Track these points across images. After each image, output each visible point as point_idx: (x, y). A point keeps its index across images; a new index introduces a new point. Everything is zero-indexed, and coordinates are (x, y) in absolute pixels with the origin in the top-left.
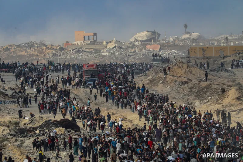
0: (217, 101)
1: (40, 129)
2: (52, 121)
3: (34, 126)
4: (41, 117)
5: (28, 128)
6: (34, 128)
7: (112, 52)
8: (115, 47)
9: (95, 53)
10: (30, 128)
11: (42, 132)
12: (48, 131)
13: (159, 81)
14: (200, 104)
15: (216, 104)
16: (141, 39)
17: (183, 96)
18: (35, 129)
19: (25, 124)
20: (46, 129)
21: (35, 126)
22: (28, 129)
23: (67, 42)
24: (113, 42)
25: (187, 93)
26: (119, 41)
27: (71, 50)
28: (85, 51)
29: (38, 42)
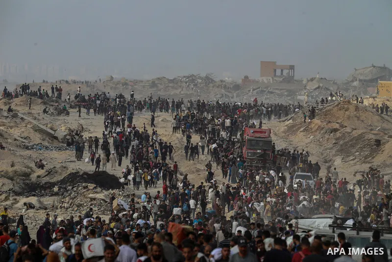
0: (366, 159)
1: (60, 184)
2: (81, 174)
3: (52, 181)
4: (65, 168)
5: (43, 182)
6: (51, 183)
7: (314, 95)
8: (319, 87)
9: (287, 96)
10: (45, 183)
11: (62, 190)
12: (72, 188)
13: (300, 128)
14: (342, 162)
15: (364, 162)
16: (362, 78)
17: (323, 150)
18: (53, 185)
19: (39, 177)
20: (70, 186)
21: (54, 180)
22: (43, 185)
23: (246, 77)
24: (316, 79)
25: (331, 146)
26: (325, 79)
27: (252, 90)
28: (272, 93)
29: (203, 75)
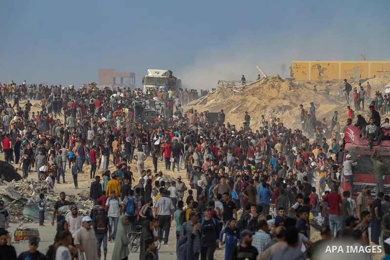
13: (231, 108)
